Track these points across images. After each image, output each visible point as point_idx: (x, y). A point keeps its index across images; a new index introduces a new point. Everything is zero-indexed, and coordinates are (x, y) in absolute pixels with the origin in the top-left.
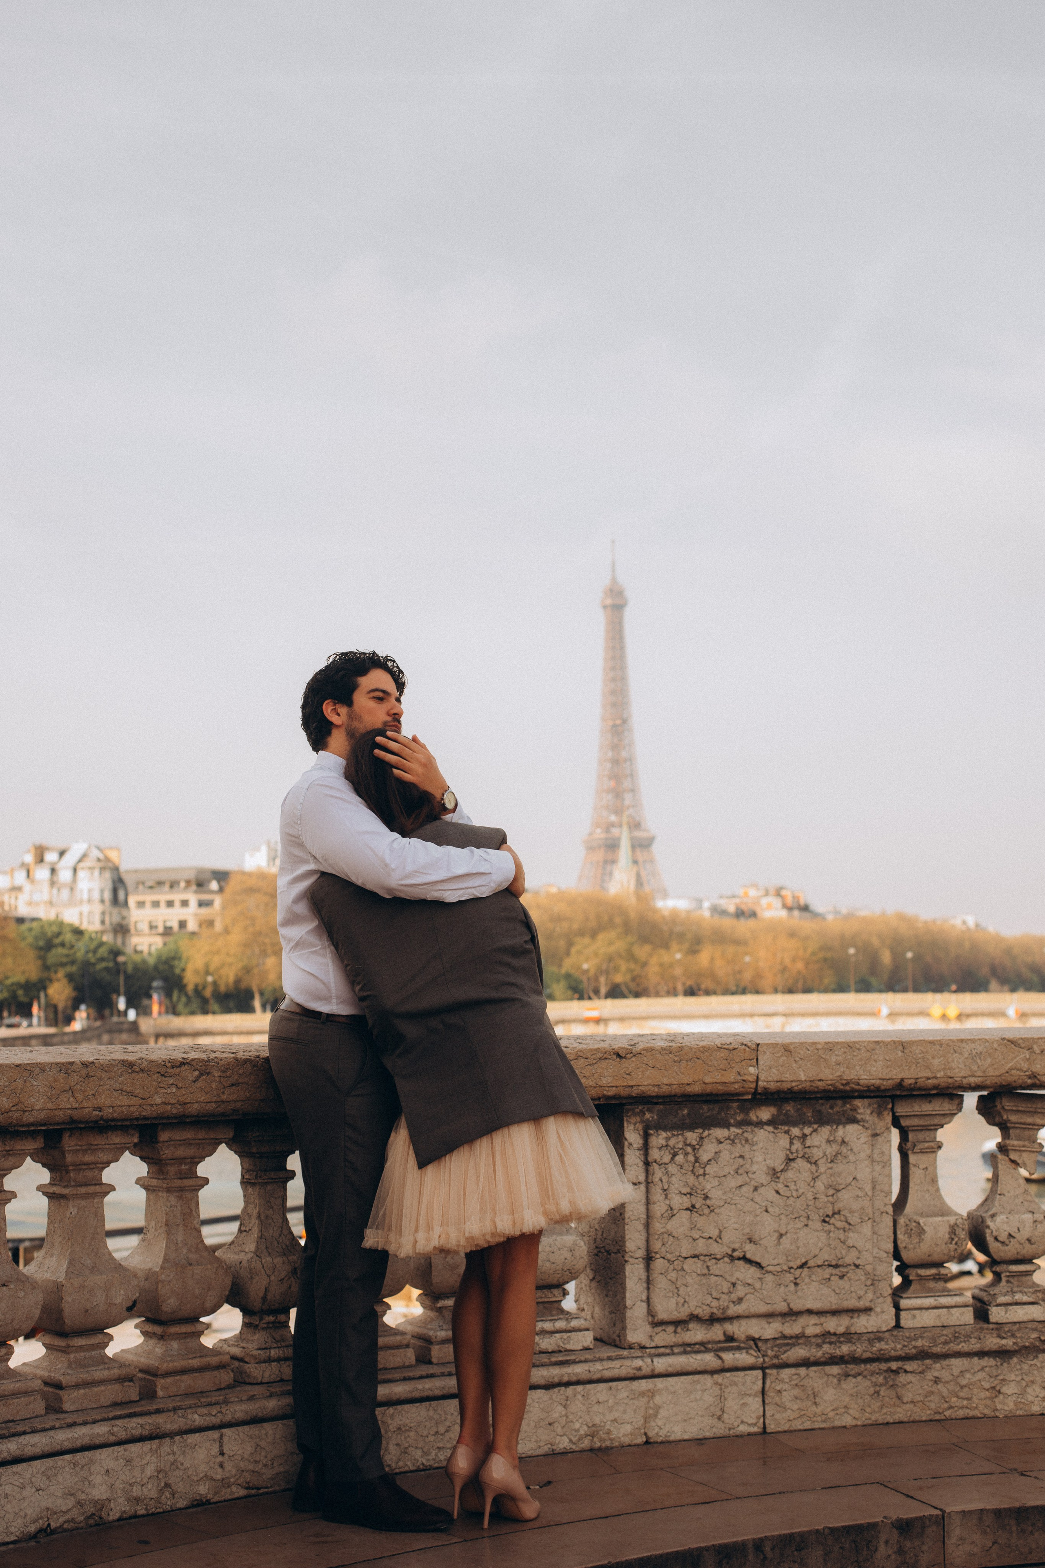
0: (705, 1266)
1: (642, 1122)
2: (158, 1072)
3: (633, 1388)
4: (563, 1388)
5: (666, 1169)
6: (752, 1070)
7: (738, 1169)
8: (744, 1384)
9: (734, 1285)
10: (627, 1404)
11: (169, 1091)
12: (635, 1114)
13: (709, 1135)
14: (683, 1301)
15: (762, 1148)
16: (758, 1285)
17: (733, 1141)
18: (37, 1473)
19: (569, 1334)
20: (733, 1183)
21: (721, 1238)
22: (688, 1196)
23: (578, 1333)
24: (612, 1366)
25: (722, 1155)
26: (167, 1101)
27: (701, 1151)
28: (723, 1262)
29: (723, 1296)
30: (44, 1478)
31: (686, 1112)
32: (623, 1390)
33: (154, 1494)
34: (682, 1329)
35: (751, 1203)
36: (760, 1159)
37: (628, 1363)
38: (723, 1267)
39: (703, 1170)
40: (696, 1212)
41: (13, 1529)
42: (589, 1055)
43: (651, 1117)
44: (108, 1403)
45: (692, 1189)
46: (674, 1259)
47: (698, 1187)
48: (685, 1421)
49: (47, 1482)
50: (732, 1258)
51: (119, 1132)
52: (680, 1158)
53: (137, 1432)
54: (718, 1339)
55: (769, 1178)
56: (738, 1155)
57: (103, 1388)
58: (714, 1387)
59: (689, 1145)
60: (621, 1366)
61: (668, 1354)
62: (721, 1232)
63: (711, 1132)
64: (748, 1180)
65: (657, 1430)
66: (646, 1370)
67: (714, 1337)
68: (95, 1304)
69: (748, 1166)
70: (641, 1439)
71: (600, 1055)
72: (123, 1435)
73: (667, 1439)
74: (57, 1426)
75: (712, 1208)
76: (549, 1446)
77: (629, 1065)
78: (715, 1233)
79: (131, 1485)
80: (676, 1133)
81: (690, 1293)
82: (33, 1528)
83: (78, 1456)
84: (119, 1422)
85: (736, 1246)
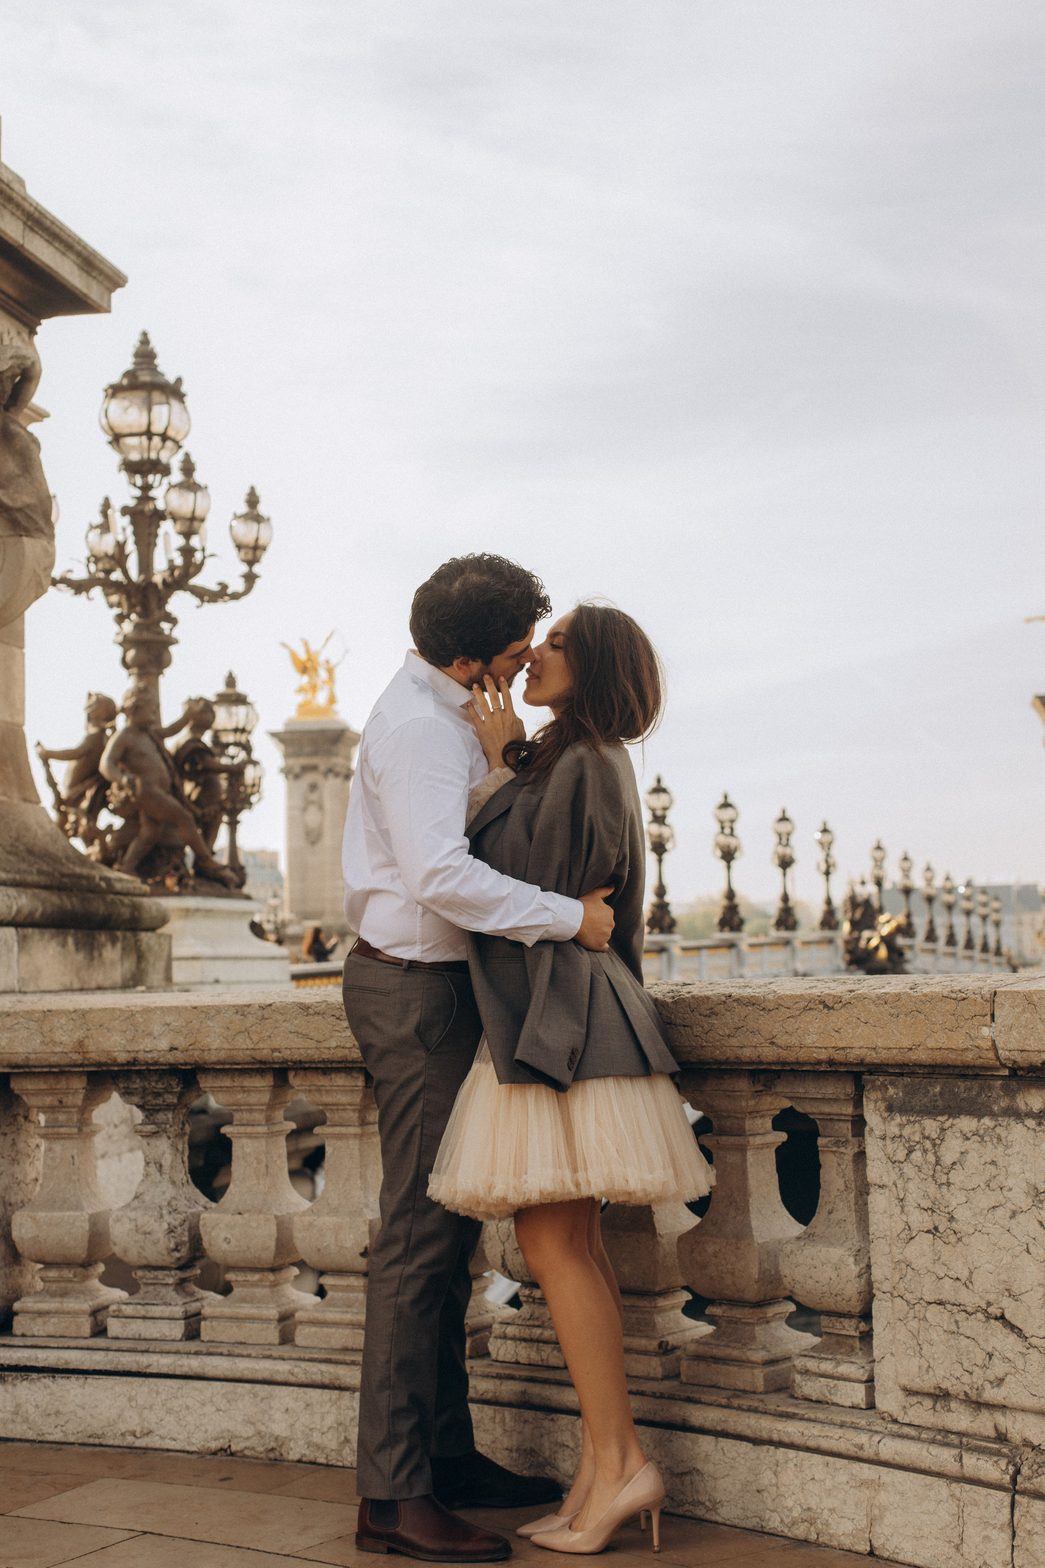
0: (952, 1320)
1: (884, 1099)
2: (333, 1015)
3: (854, 1472)
4: (773, 1448)
5: (900, 1170)
6: (985, 1031)
7: (990, 1181)
8: (986, 1508)
9: (990, 1356)
10: (846, 1492)
11: (344, 1034)
12: (874, 1088)
13: (952, 1126)
14: (926, 1365)
15: (1018, 1153)
16: (1020, 1363)
17: (982, 1137)
18: (218, 1394)
19: (836, 1382)
20: (985, 1200)
21: (971, 1282)
22: (930, 1212)
23: (847, 1383)
24: (830, 1434)
25: (969, 1156)
26: (342, 1045)
27: (943, 1148)
28: (976, 1319)
29: (976, 1369)
30: (224, 1401)
31: (938, 1089)
32: (845, 1470)
33: (334, 1445)
34: (943, 1408)
35: (1007, 1235)
36: (1016, 1168)
37: (851, 1434)
38: (974, 1325)
39: (946, 1176)
40: (940, 1238)
41: (194, 1440)
42: (790, 1004)
43: (895, 1093)
44: (338, 1346)
45: (934, 1203)
46: (915, 1301)
47: (941, 1201)
48: (916, 1537)
49: (228, 1405)
50: (989, 1317)
51: (343, 1075)
52: (917, 1156)
53: (318, 1378)
54: (986, 1434)
55: (1029, 1201)
56: (989, 1160)
57: (333, 1330)
58: (950, 1501)
59: (928, 1138)
60: (840, 1437)
61: (912, 1438)
62: (971, 1273)
63: (957, 1121)
64: (1003, 1201)
65: (882, 1540)
66: (868, 1452)
67: (982, 1429)
68: (325, 1244)
69: (1001, 1178)
70: (864, 1548)
71: (803, 1004)
72: (302, 1378)
73: (895, 1556)
74: (254, 1355)
75: (959, 1235)
76: (758, 1520)
77: (837, 1018)
78: (964, 1274)
79: (311, 1430)
80: (912, 1119)
81: (936, 1356)
82: (214, 1445)
83: (258, 1387)
84: (303, 1365)
85: (991, 1297)
